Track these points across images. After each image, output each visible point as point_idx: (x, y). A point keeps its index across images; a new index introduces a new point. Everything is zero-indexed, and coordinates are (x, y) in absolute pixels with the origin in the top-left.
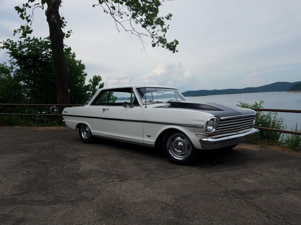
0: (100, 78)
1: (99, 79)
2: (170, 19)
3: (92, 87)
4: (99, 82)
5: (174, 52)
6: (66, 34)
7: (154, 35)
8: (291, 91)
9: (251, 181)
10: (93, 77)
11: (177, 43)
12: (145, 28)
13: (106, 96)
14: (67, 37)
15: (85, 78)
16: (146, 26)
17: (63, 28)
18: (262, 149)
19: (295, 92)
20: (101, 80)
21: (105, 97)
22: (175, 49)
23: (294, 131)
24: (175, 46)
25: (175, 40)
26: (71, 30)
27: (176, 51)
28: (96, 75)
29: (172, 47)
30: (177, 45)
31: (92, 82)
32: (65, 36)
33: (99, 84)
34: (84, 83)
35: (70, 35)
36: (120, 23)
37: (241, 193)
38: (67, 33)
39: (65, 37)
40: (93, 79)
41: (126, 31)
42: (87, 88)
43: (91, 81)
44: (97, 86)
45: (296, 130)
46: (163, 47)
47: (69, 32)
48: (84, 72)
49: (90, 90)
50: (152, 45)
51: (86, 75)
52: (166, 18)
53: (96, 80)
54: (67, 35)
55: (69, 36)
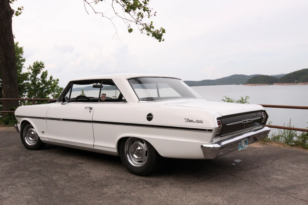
0: (43, 65)
1: (41, 65)
2: (148, 4)
3: (32, 76)
4: (42, 69)
5: (160, 41)
6: (15, 11)
7: (138, 21)
8: (248, 85)
9: (281, 178)
10: (34, 63)
11: (164, 31)
12: (128, 13)
13: (50, 86)
14: (17, 15)
15: (22, 65)
16: (130, 11)
17: (11, 3)
18: (265, 146)
19: (252, 85)
20: (43, 67)
21: (49, 88)
22: (161, 38)
23: (286, 126)
24: (161, 35)
25: (162, 28)
26: (22, 7)
27: (162, 40)
28: (37, 61)
29: (158, 36)
30: (163, 34)
31: (32, 70)
32: (15, 13)
33: (42, 72)
34: (21, 71)
35: (21, 12)
36: (89, 4)
37: (282, 190)
38: (17, 10)
39: (14, 15)
40: (33, 66)
41: (96, 13)
42: (25, 76)
43: (30, 68)
44: (38, 75)
45: (290, 126)
46: (148, 34)
47: (19, 9)
48: (21, 57)
49: (28, 80)
50: (129, 30)
51: (24, 60)
52: (143, 2)
53: (37, 67)
54: (17, 12)
55: (20, 14)
